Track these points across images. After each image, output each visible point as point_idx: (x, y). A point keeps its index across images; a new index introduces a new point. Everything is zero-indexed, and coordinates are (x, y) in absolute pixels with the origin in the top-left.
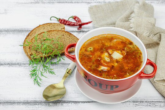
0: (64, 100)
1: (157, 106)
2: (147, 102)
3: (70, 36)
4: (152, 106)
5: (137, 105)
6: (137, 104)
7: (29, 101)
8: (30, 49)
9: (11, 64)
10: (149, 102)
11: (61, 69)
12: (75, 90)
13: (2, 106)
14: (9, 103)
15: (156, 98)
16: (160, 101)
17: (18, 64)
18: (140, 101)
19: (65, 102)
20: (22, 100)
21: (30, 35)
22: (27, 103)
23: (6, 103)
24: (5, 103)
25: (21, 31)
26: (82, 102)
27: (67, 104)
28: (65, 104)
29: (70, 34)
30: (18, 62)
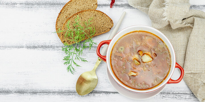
0: (95, 90)
1: (183, 98)
2: (174, 93)
3: (102, 16)
4: (178, 98)
5: (164, 97)
6: (164, 95)
7: (63, 91)
8: (63, 36)
9: (44, 47)
10: (175, 93)
11: (93, 53)
12: (107, 79)
13: (38, 95)
14: (45, 92)
15: (182, 90)
16: (186, 92)
17: (51, 47)
18: (167, 92)
19: (96, 92)
20: (57, 89)
21: (62, 12)
22: (61, 93)
23: (43, 92)
24: (41, 92)
25: (52, 4)
26: (113, 93)
27: (99, 94)
28: (96, 95)
29: (102, 14)
30: (51, 44)
